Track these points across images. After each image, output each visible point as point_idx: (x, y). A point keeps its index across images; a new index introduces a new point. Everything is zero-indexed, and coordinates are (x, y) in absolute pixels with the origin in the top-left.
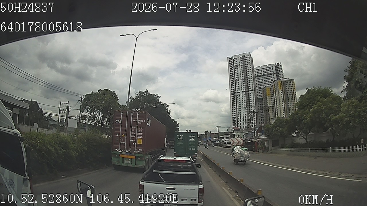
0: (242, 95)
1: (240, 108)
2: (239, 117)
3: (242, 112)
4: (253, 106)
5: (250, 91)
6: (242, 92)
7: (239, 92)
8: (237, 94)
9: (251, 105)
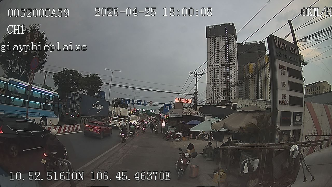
0: (222, 68)
1: (218, 84)
2: (216, 93)
3: (220, 87)
4: (234, 82)
5: (231, 65)
6: (222, 65)
7: (218, 65)
8: (216, 67)
9: (232, 81)
